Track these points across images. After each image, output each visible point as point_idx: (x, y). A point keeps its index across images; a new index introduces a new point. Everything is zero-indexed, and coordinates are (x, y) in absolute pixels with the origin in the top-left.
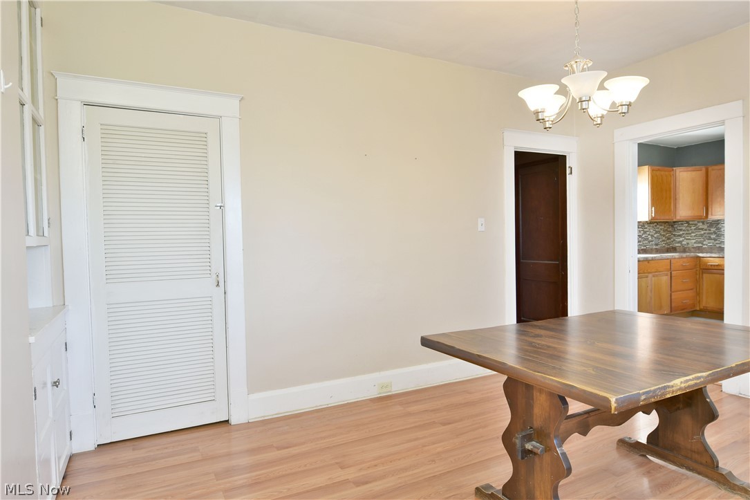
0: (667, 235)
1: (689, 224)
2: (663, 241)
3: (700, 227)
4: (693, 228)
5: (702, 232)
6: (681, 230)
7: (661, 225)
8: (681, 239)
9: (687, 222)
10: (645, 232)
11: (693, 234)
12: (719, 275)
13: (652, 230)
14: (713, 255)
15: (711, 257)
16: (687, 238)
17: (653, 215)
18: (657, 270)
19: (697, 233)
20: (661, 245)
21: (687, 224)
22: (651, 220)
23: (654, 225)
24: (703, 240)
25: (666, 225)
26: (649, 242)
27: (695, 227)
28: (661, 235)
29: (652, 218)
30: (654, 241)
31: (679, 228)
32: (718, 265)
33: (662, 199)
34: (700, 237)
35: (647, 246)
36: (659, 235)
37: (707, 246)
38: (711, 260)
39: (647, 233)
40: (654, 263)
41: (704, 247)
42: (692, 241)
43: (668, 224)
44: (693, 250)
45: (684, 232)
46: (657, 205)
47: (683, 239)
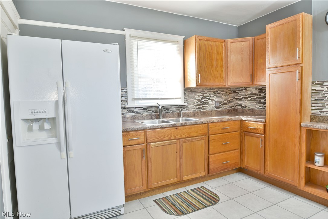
0: (229, 99)
1: (246, 90)
2: (226, 104)
3: (254, 92)
4: (249, 93)
5: (255, 97)
6: (241, 95)
7: (223, 91)
8: (241, 102)
9: (245, 88)
10: (204, 97)
11: (249, 99)
12: (256, 138)
13: (213, 95)
14: (252, 119)
15: (251, 121)
16: (245, 101)
17: (199, 81)
18: (189, 135)
19: (251, 97)
20: (222, 108)
21: (245, 90)
22: (198, 86)
23: (215, 91)
24: (255, 103)
25: (227, 91)
26: (210, 105)
27: (250, 93)
28: (222, 99)
29: (199, 84)
30: (215, 105)
31: (240, 93)
32: (256, 129)
33: (211, 67)
34: (254, 101)
35: (207, 109)
36: (220, 99)
37: (258, 109)
38: (251, 124)
39: (207, 98)
40: (185, 129)
41: (256, 109)
42: (248, 104)
43: (229, 90)
44: (248, 111)
45: (243, 97)
46: (205, 72)
47: (243, 102)
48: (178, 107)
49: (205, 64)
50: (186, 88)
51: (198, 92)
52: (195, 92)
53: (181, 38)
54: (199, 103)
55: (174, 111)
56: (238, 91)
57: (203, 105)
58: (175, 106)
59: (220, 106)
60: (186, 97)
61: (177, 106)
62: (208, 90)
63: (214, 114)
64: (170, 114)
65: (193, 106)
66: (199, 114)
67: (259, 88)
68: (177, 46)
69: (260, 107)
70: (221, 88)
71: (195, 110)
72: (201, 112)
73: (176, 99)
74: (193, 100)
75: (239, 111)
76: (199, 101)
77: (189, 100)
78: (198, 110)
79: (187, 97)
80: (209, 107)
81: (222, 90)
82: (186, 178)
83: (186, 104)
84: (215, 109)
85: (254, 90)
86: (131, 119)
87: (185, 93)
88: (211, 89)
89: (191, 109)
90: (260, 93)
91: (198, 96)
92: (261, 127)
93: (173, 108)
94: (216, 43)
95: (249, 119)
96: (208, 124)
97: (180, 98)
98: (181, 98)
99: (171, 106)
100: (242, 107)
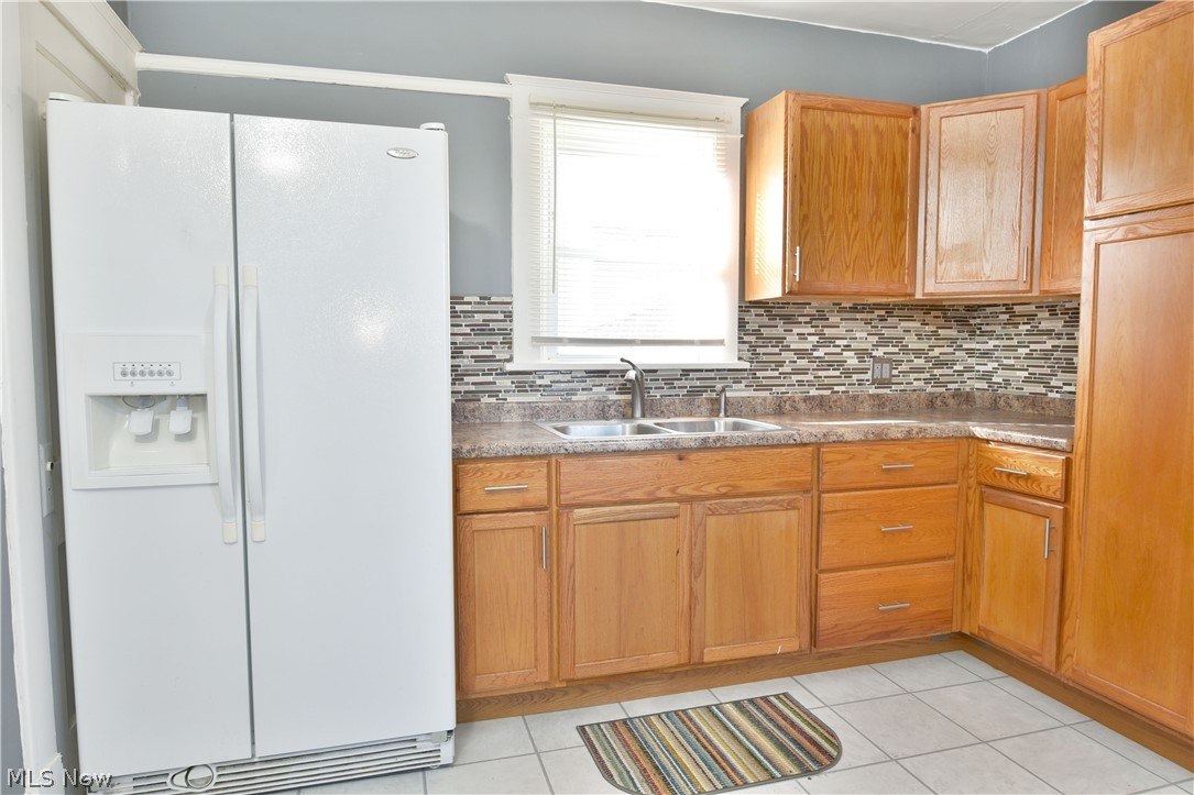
0: (937, 351)
1: (1013, 315)
2: (920, 370)
3: (1044, 325)
4: (1023, 328)
5: (1048, 346)
6: (991, 334)
7: (910, 318)
8: (990, 366)
9: (1009, 309)
10: (827, 341)
11: (1023, 351)
12: (1031, 516)
13: (864, 334)
14: (1017, 436)
15: (1010, 443)
16: (1006, 362)
17: (797, 274)
18: (735, 487)
19: (1032, 346)
20: (902, 387)
21: (1007, 316)
22: (790, 293)
23: (874, 316)
24: (1048, 371)
25: (928, 318)
26: (848, 373)
27: (1028, 327)
28: (905, 349)
29: (795, 288)
30: (870, 372)
31: (984, 328)
32: (1028, 477)
33: (850, 217)
34: (1042, 362)
35: (836, 389)
36: (896, 350)
37: (1058, 396)
38: (1009, 455)
39: (838, 342)
40: (718, 461)
41: (1051, 395)
42: (1018, 373)
43: (939, 313)
44: (1016, 404)
45: (997, 342)
46: (824, 237)
47: (996, 365)
48: (712, 375)
49: (827, 207)
50: (750, 302)
51: (800, 319)
52: (789, 319)
53: (732, 106)
54: (803, 363)
55: (694, 392)
56: (978, 321)
57: (820, 373)
58: (701, 370)
59: (894, 380)
60: (746, 338)
61: (707, 371)
62: (842, 310)
63: (866, 407)
64: (677, 401)
65: (776, 374)
66: (802, 406)
67: (1068, 305)
68: (713, 135)
69: (1066, 388)
70: (902, 307)
71: (783, 389)
72: (808, 399)
73: (704, 343)
74: (777, 350)
75: (978, 400)
76: (801, 353)
77: (758, 350)
78: (796, 392)
79: (752, 339)
80: (843, 380)
81: (906, 312)
82: (713, 654)
83: (747, 365)
84: (872, 391)
85: (1047, 314)
86: (525, 416)
87: (742, 324)
88: (854, 309)
89: (768, 388)
90: (1069, 330)
91: (800, 337)
92: (1052, 473)
93: (692, 379)
94: (877, 120)
95: (1001, 434)
96: (818, 445)
97: (721, 342)
98: (726, 342)
99: (683, 370)
100: (991, 384)
